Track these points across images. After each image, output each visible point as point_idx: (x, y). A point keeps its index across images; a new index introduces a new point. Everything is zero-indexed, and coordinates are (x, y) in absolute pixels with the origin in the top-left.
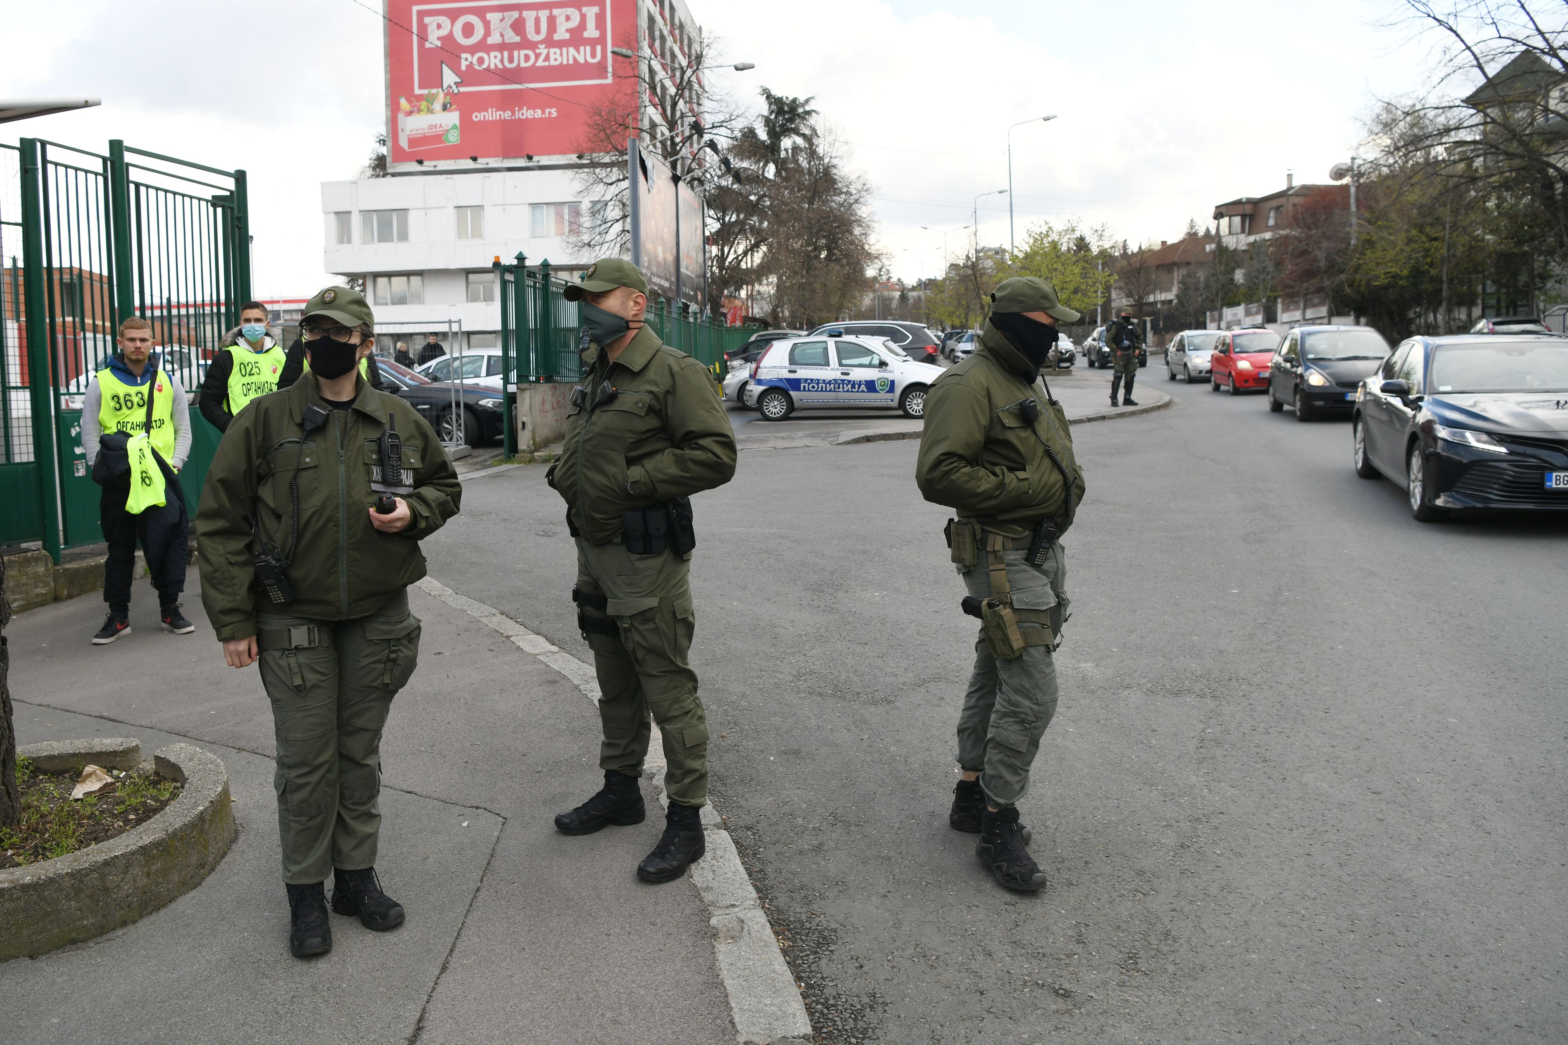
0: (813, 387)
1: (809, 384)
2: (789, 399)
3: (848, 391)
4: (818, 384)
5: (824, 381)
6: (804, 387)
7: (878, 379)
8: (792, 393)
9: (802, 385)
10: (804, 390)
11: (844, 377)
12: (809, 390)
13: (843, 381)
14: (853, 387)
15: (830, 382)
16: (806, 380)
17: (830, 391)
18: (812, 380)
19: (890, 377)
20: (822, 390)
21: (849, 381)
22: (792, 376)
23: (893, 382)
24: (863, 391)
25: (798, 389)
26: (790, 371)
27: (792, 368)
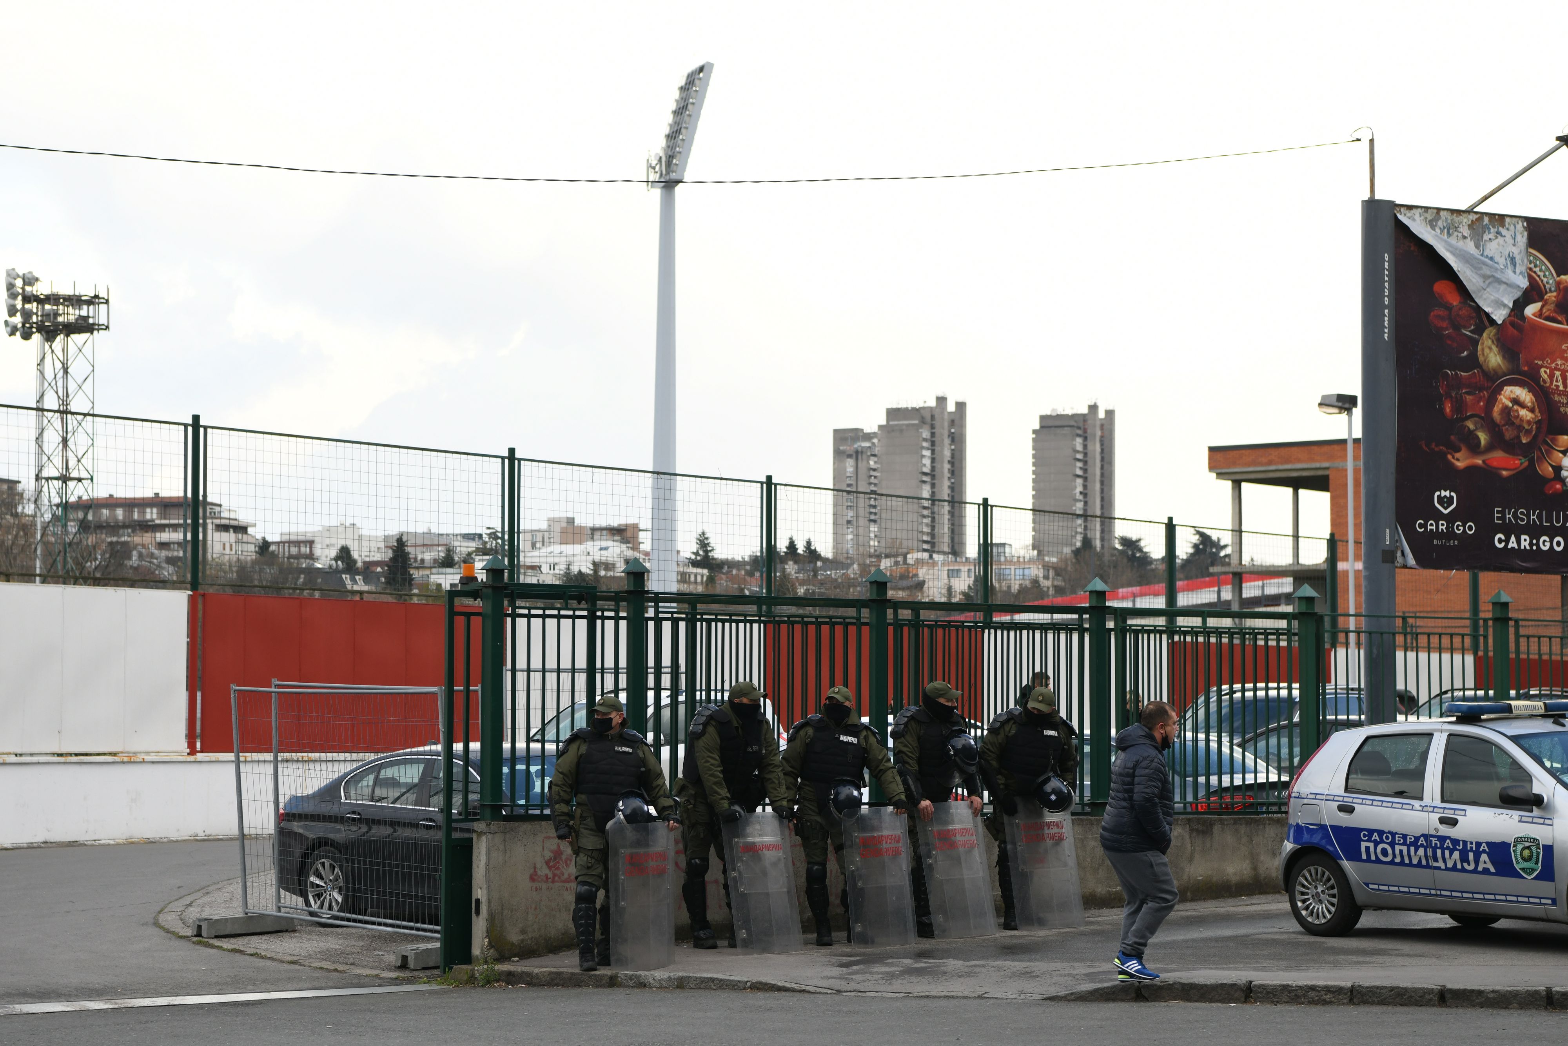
0: (1384, 852)
1: (1376, 844)
2: (1342, 877)
3: (1454, 868)
4: (1392, 844)
5: (1405, 836)
6: (1367, 848)
7: (1518, 840)
8: (1346, 864)
9: (1363, 845)
10: (1369, 860)
11: (1444, 830)
12: (1378, 861)
13: (1442, 839)
14: (1464, 859)
15: (1415, 843)
16: (1371, 832)
17: (1419, 865)
18: (1381, 833)
19: (1540, 833)
20: (1402, 863)
21: (1455, 842)
22: (1344, 820)
23: (1549, 849)
24: (1486, 871)
25: (1354, 855)
26: (1341, 808)
27: (1349, 799)
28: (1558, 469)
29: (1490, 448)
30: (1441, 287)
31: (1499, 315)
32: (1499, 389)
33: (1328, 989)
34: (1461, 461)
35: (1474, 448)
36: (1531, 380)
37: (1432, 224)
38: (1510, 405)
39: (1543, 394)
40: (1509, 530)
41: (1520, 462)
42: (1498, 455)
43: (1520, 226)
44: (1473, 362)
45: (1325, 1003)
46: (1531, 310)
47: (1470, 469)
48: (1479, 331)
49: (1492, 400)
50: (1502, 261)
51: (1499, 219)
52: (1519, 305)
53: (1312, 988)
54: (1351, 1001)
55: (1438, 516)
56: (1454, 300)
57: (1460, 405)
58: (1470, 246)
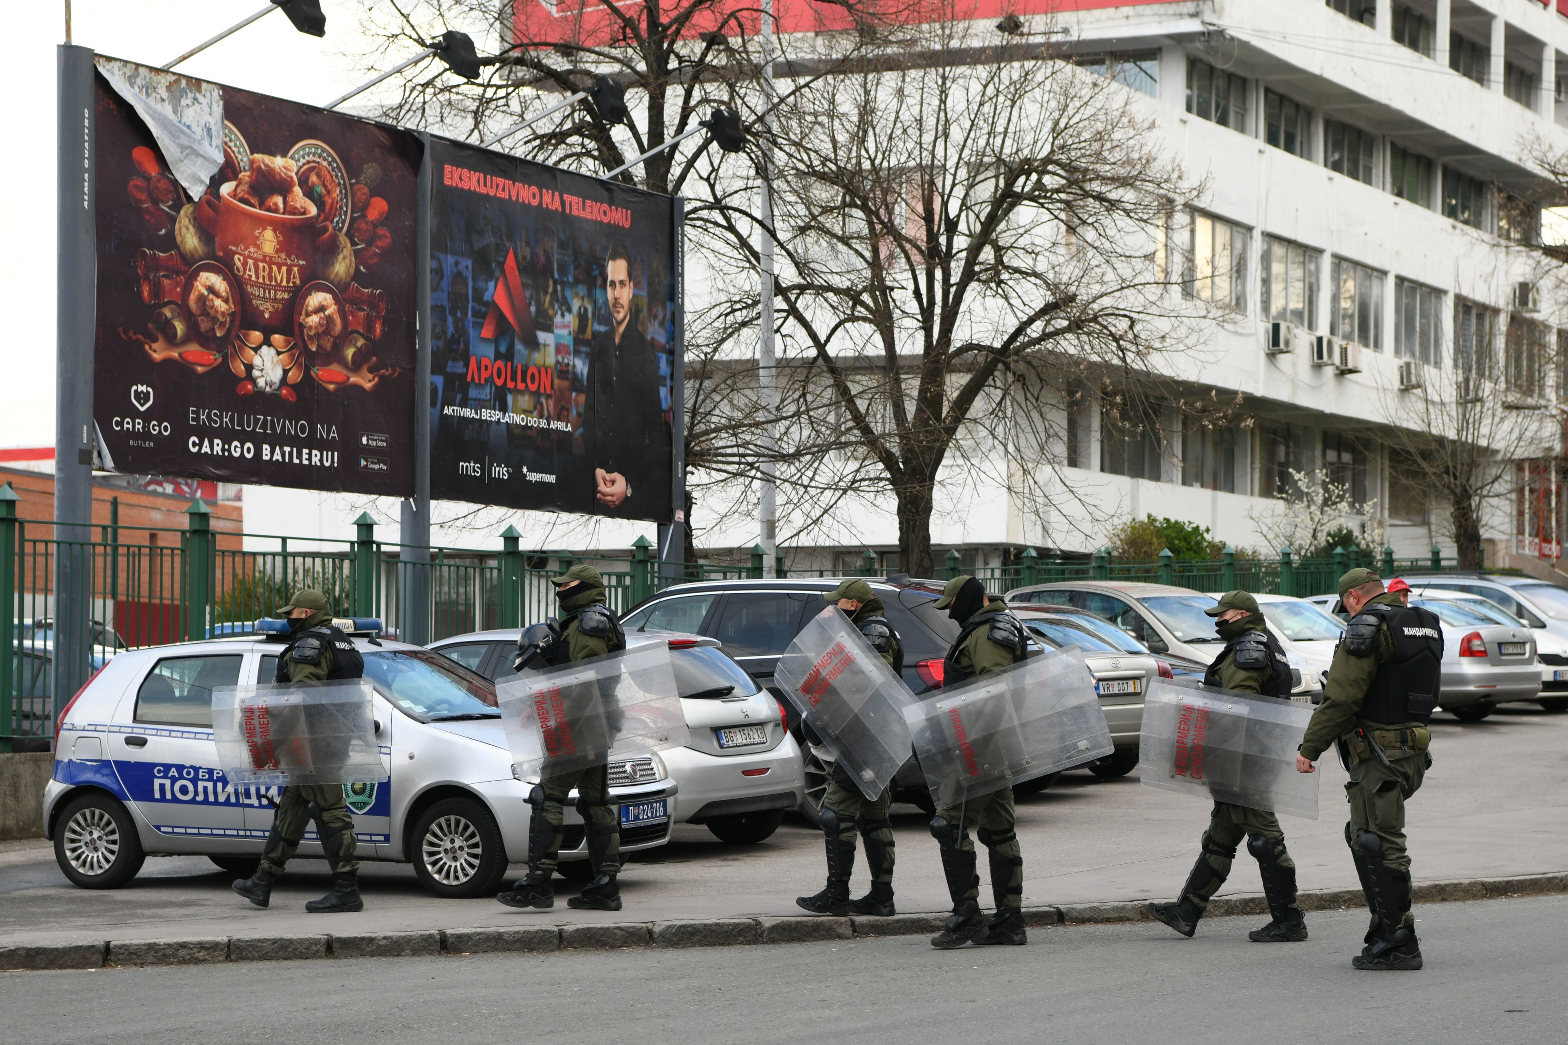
0: (184, 790)
1: (174, 780)
2: (126, 820)
4: (195, 781)
5: (210, 771)
6: (162, 786)
8: (133, 806)
9: (157, 782)
10: (163, 799)
12: (175, 800)
16: (167, 767)
17: (227, 803)
18: (180, 768)
20: (206, 802)
22: (133, 755)
23: (386, 781)
25: (145, 794)
26: (130, 741)
27: (139, 731)
28: (249, 367)
29: (186, 340)
30: (140, 154)
31: (196, 192)
32: (195, 276)
33: (201, 946)
34: (158, 352)
35: (171, 340)
36: (225, 268)
37: (131, 80)
38: (206, 293)
39: (236, 283)
40: (205, 433)
41: (215, 358)
42: (193, 348)
43: (216, 93)
44: (170, 242)
45: (197, 961)
46: (226, 189)
47: (168, 362)
48: (177, 207)
49: (188, 287)
50: (198, 131)
51: (196, 83)
52: (216, 182)
53: (183, 946)
54: (228, 958)
55: (134, 414)
56: (153, 170)
57: (157, 291)
58: (167, 110)
